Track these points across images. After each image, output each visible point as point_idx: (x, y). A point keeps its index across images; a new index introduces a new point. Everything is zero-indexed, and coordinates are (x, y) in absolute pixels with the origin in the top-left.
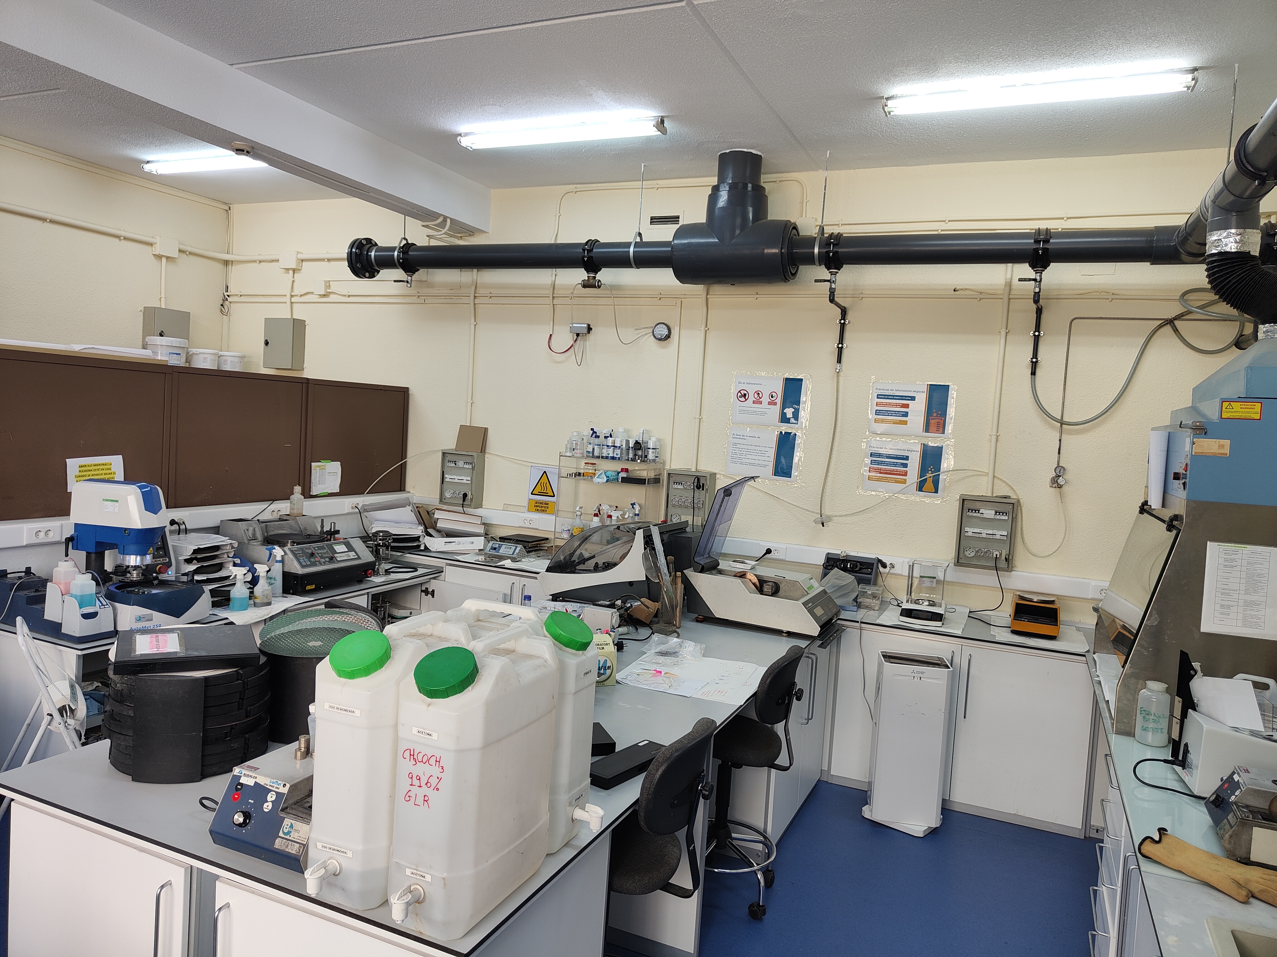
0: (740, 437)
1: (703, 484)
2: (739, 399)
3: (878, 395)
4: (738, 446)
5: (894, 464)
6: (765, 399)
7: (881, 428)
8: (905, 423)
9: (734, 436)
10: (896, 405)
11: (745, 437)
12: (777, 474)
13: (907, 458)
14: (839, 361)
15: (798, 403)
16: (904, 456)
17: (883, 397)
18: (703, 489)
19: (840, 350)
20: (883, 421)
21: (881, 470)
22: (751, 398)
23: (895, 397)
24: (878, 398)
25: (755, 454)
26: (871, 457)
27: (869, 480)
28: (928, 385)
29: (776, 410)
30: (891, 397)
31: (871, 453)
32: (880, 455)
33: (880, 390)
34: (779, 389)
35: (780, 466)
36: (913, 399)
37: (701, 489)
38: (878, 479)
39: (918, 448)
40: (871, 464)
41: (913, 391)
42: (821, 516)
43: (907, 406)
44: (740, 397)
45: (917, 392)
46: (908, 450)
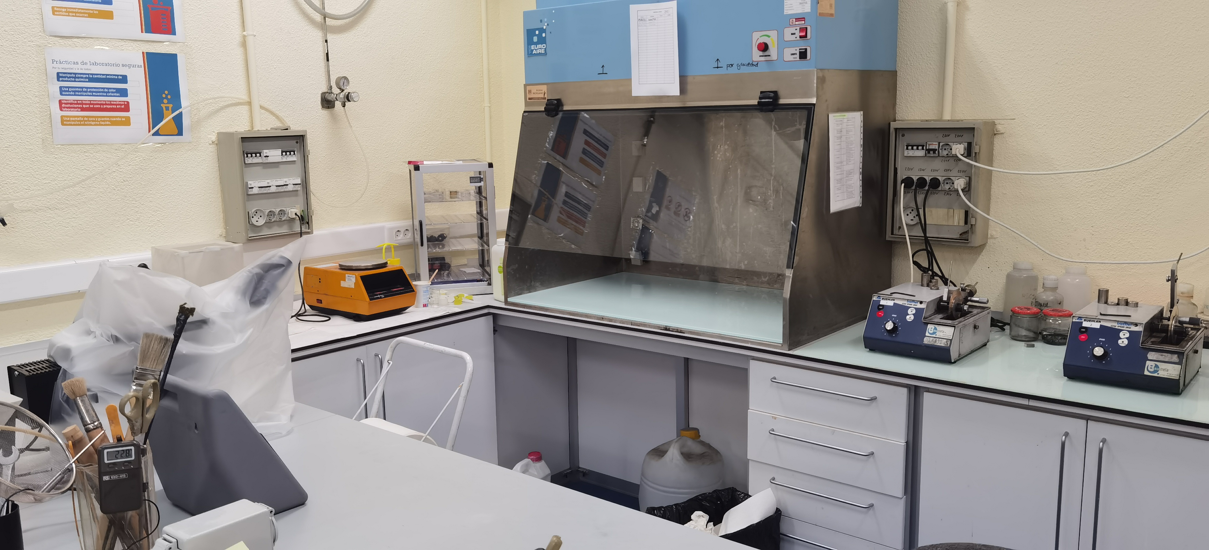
5: (104, 92)
7: (68, 25)
8: (109, 15)
13: (124, 79)
16: (118, 76)
20: (67, 12)
21: (82, 104)
26: (58, 80)
27: (63, 124)
31: (58, 73)
32: (74, 77)
38: (81, 121)
39: (139, 60)
40: (62, 94)
46: (123, 65)
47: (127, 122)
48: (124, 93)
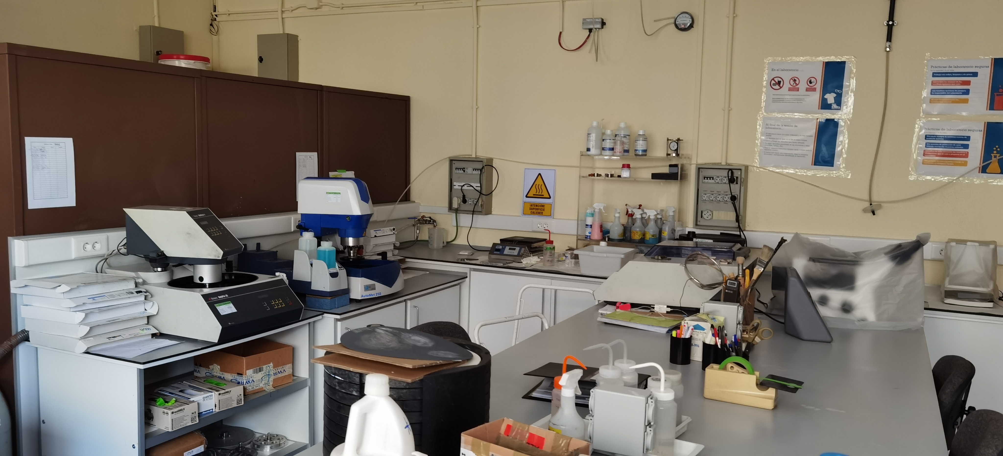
0: (774, 127)
1: (737, 178)
2: (773, 87)
3: (933, 73)
4: (773, 136)
5: (953, 146)
6: (803, 85)
7: (937, 108)
8: (966, 101)
9: (767, 126)
10: (956, 83)
11: (780, 127)
12: (817, 164)
13: (968, 138)
14: (889, 38)
15: (841, 87)
16: (964, 136)
17: (940, 75)
18: (737, 183)
19: (890, 28)
20: (939, 101)
21: (937, 153)
22: (786, 86)
23: (953, 74)
24: (933, 76)
25: (792, 144)
26: (926, 139)
27: (923, 164)
28: (992, 59)
29: (816, 97)
30: (949, 75)
31: (926, 135)
32: (936, 137)
33: (936, 67)
34: (818, 74)
35: (821, 155)
36: (975, 74)
37: (735, 183)
38: (935, 162)
39: (981, 127)
40: (926, 147)
41: (976, 67)
42: (871, 204)
43: (968, 83)
44: (774, 85)
45: (980, 67)
46: (969, 130)
47: (965, 164)
48: (966, 146)
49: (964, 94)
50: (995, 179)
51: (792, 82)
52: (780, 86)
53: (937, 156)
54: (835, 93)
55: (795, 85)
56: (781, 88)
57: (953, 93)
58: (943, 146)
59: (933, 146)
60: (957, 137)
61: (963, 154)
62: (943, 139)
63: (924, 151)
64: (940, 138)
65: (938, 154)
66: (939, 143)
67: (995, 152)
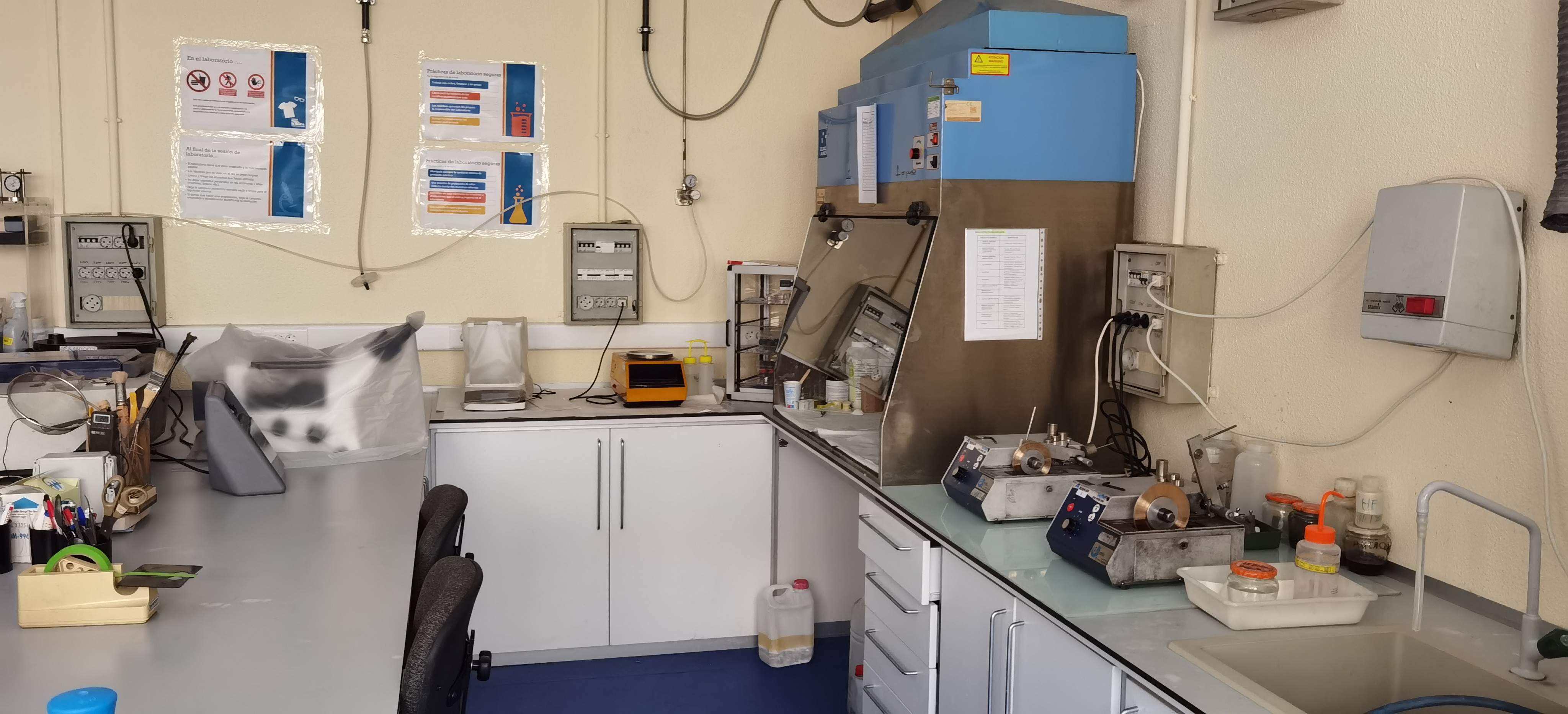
0: (201, 153)
1: (142, 238)
3: (431, 80)
4: (200, 168)
5: (464, 186)
6: (242, 87)
7: (439, 131)
8: (476, 122)
9: (189, 152)
10: (461, 96)
11: (211, 153)
12: (277, 213)
13: (483, 175)
14: (366, 24)
15: (303, 93)
16: (478, 172)
17: (440, 83)
18: (142, 247)
19: (364, 8)
20: (442, 120)
21: (446, 195)
22: (215, 86)
23: (457, 84)
24: (432, 85)
25: (234, 181)
26: (429, 176)
27: (429, 211)
28: (504, 64)
29: (263, 107)
30: (451, 83)
31: (429, 170)
32: (442, 173)
33: (434, 72)
34: (266, 70)
35: (281, 199)
36: (484, 85)
37: (138, 247)
38: (443, 209)
39: (498, 159)
40: (431, 187)
41: (485, 74)
42: (362, 274)
43: (477, 97)
45: (491, 75)
46: (483, 164)
47: (482, 211)
48: (482, 186)
49: (473, 111)
50: (521, 231)
51: (224, 81)
52: (204, 86)
53: (446, 200)
54: (295, 102)
55: (229, 85)
56: (206, 88)
57: (459, 110)
58: (453, 185)
59: (439, 186)
60: (469, 173)
61: (479, 197)
62: (452, 175)
63: (429, 192)
64: (448, 174)
65: (447, 197)
66: (447, 182)
67: (518, 194)
